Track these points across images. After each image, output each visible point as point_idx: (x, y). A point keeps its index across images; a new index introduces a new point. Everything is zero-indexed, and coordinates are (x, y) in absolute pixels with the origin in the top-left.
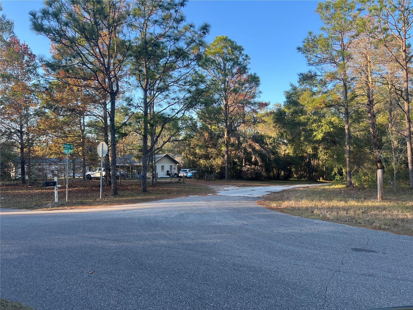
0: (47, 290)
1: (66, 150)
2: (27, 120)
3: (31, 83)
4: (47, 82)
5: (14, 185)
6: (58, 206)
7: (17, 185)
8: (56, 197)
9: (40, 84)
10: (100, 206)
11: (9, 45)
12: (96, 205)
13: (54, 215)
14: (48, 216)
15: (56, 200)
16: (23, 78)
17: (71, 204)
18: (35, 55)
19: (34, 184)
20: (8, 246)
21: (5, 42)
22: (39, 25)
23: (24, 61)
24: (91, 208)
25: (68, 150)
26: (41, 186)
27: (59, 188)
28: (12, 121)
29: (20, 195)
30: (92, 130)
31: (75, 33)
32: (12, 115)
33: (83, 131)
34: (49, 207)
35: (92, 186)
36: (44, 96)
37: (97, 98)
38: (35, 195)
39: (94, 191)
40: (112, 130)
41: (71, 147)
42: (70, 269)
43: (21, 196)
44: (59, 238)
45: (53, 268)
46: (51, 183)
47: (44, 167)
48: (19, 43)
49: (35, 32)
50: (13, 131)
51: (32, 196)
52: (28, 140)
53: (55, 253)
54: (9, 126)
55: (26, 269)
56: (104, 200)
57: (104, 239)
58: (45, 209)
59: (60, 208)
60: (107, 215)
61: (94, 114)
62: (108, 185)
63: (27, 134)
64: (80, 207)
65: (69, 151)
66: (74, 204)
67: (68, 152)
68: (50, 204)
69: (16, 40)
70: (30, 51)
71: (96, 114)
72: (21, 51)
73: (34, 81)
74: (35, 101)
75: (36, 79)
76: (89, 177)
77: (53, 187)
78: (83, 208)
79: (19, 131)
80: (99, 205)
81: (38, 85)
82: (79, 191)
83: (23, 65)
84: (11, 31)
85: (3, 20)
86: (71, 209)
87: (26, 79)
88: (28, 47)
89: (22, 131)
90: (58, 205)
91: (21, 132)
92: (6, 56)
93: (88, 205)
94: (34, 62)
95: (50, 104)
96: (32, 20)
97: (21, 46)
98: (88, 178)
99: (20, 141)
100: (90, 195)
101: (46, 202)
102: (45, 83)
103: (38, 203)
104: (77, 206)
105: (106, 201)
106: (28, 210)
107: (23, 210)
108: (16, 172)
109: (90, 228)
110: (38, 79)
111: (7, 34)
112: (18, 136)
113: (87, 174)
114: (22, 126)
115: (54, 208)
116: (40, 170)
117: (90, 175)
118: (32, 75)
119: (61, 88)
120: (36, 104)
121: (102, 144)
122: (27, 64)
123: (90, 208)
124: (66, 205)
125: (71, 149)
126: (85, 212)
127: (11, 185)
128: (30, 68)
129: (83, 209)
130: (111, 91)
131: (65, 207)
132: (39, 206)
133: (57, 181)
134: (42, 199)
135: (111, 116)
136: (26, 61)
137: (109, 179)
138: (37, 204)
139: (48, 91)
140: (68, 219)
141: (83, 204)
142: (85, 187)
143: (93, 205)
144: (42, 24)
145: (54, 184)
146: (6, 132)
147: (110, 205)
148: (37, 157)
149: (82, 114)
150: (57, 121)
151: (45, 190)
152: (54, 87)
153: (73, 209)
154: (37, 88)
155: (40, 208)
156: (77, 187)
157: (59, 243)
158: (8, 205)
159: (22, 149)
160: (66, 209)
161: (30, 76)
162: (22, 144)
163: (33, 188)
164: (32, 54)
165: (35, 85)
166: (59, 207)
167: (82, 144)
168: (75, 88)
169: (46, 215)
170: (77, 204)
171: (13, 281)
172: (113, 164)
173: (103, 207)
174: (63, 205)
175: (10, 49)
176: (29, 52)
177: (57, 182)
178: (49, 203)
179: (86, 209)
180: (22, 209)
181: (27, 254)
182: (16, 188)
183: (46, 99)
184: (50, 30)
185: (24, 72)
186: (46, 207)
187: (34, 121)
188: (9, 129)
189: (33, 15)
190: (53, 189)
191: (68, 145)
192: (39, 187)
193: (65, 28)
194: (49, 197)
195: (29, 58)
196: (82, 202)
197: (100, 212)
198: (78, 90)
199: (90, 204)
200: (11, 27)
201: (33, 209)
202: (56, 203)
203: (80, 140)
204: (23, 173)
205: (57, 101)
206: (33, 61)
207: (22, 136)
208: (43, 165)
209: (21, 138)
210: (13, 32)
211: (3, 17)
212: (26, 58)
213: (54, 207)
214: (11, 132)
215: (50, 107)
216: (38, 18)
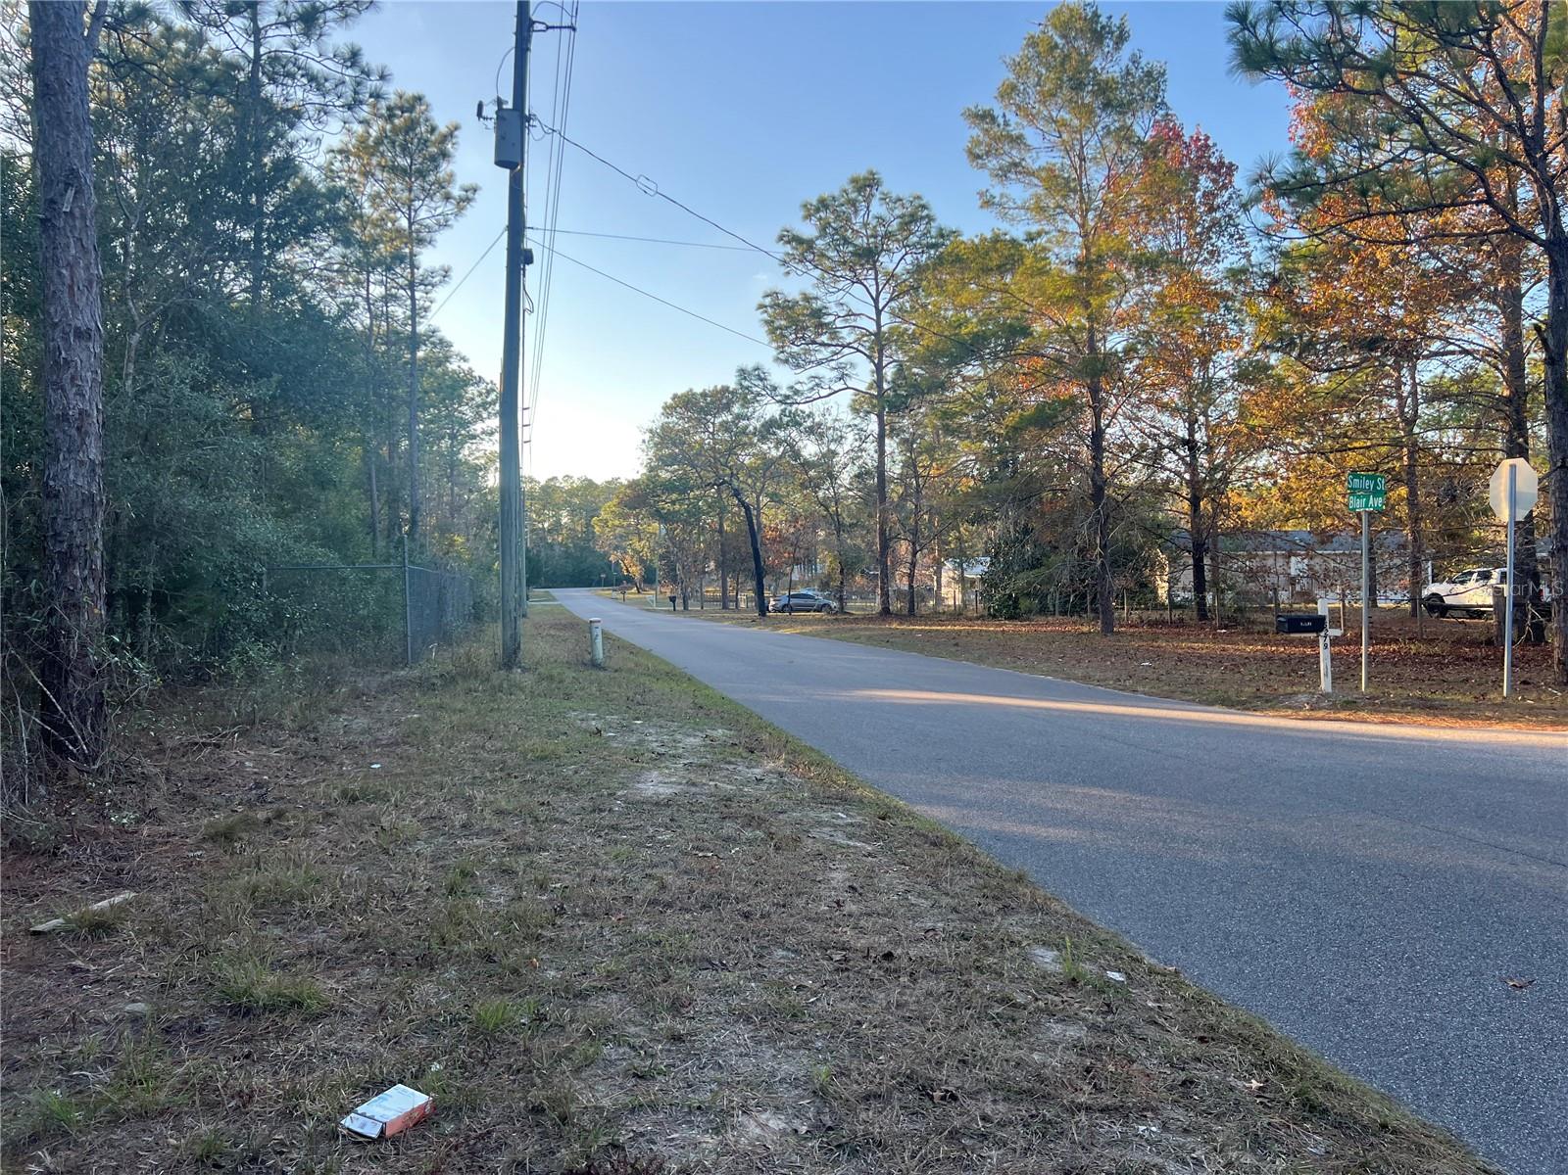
0: (1349, 1001)
1: (1359, 497)
2: (1211, 402)
3: (1221, 266)
4: (1274, 252)
5: (1173, 624)
6: (1334, 707)
7: (1181, 623)
8: (1326, 675)
9: (1252, 266)
10: (1507, 726)
11: (1150, 152)
12: (1490, 718)
13: (1324, 736)
14: (1306, 739)
15: (1326, 684)
16: (1195, 256)
17: (1378, 705)
18: (1231, 165)
19: (1236, 622)
20: (1191, 819)
21: (1143, 143)
22: (1262, 44)
23: (1199, 194)
24: (1470, 728)
25: (1364, 496)
26: (1259, 633)
27: (1335, 641)
28: (1163, 407)
29: (1199, 658)
30: (1445, 413)
31: (1391, 32)
32: (1163, 390)
33: (1410, 422)
34: (1301, 709)
35: (1458, 642)
36: (1264, 305)
37: (1476, 276)
38: (1246, 660)
39: (1467, 660)
40: (1555, 404)
41: (1376, 484)
42: (1423, 947)
43: (1202, 661)
44: (1358, 822)
45: (1359, 930)
46: (1307, 620)
47: (1270, 562)
48: (1178, 136)
49: (1242, 79)
50: (1166, 442)
51: (1236, 664)
52: (1213, 469)
53: (1354, 875)
54: (1154, 427)
55: (1262, 909)
56: (1524, 699)
57: (1552, 863)
58: (1290, 712)
59: (1341, 715)
60: (1549, 763)
61: (1467, 346)
62: (1528, 639)
63: (1210, 449)
64: (1421, 720)
65: (1371, 502)
66: (1395, 705)
67: (1367, 506)
68: (1303, 698)
69: (1170, 130)
70: (1217, 154)
71: (1473, 346)
72: (1187, 165)
73: (1232, 261)
74: (1233, 330)
75: (1236, 251)
76: (1437, 606)
77: (1312, 635)
78: (1432, 723)
79: (1185, 442)
80: (1500, 720)
81: (1243, 271)
82: (1404, 659)
83: (1195, 209)
84: (1159, 100)
85: (1134, 71)
86: (1383, 723)
87: (1206, 259)
88: (1210, 143)
89: (1194, 441)
90: (1334, 704)
91: (1190, 444)
92: (1145, 194)
93: (1452, 716)
94: (1230, 190)
95: (1284, 333)
96: (1235, 35)
97: (1188, 147)
98: (1431, 609)
99: (1187, 476)
100: (1451, 674)
101: (1289, 690)
102: (1268, 260)
103: (1262, 689)
104: (1408, 713)
105: (1532, 708)
106: (1233, 710)
107: (1216, 708)
108: (1173, 582)
109: (1478, 804)
110: (1243, 250)
111: (1146, 116)
112: (1182, 458)
113: (1425, 593)
114: (1192, 423)
115: (1320, 714)
116: (1252, 575)
117: (1441, 598)
118: (1225, 240)
119: (1324, 267)
120: (1235, 343)
121: (1513, 467)
122: (1205, 205)
123: (1462, 728)
124: (1365, 705)
125: (1376, 493)
126: (1445, 741)
127: (1163, 623)
128: (1218, 215)
129: (1434, 727)
130: (1553, 232)
131: (1361, 714)
132: (1267, 701)
133: (1326, 613)
134: (1272, 677)
135: (1551, 342)
136: (1205, 195)
137: (1533, 617)
138: (1258, 694)
139: (1279, 286)
140: (1381, 759)
141: (1431, 708)
142: (1430, 641)
143: (1476, 717)
144: (1271, 38)
145: (1318, 624)
146: (1144, 447)
147: (1553, 723)
148: (1241, 529)
149: (1408, 353)
150: (1310, 392)
151: (1277, 645)
152: (1301, 266)
153: (1391, 723)
154: (1240, 282)
155: (1272, 708)
156: (1396, 641)
157: (1364, 843)
158: (1166, 688)
159: (1195, 502)
160: (1364, 721)
161: (1220, 243)
162: (1194, 484)
163: (1235, 639)
164: (1221, 164)
165: (1236, 275)
166: (1338, 710)
167: (1409, 476)
168: (1383, 255)
169: (1298, 734)
170: (1406, 705)
171: (1227, 939)
172: (1559, 550)
173: (1520, 728)
174: (1350, 705)
175: (1155, 166)
176: (1213, 160)
177: (1327, 620)
178: (1299, 692)
179: (1449, 732)
180: (1211, 703)
181: (1258, 861)
182: (1179, 634)
183: (1273, 318)
184: (1298, 52)
185: (1196, 234)
186: (1290, 708)
187: (1227, 401)
188: (1154, 437)
189: (1240, 16)
190: (1315, 644)
191: (1368, 477)
192: (1253, 633)
193: (1356, 24)
194: (1293, 671)
195: (1214, 181)
196: (1426, 700)
197: (1510, 751)
198: (1395, 260)
199: (1463, 713)
200: (1157, 90)
201: (1248, 709)
202: (1325, 696)
203: (1400, 459)
204: (1200, 585)
205: (1312, 318)
206: (1225, 187)
207: (1194, 457)
208: (1264, 558)
209: (1192, 467)
210: (1163, 103)
211: (1134, 62)
212: (1205, 182)
213: (1320, 709)
214: (1161, 446)
215: (1287, 346)
216: (1256, 23)
